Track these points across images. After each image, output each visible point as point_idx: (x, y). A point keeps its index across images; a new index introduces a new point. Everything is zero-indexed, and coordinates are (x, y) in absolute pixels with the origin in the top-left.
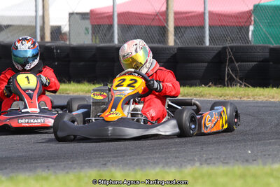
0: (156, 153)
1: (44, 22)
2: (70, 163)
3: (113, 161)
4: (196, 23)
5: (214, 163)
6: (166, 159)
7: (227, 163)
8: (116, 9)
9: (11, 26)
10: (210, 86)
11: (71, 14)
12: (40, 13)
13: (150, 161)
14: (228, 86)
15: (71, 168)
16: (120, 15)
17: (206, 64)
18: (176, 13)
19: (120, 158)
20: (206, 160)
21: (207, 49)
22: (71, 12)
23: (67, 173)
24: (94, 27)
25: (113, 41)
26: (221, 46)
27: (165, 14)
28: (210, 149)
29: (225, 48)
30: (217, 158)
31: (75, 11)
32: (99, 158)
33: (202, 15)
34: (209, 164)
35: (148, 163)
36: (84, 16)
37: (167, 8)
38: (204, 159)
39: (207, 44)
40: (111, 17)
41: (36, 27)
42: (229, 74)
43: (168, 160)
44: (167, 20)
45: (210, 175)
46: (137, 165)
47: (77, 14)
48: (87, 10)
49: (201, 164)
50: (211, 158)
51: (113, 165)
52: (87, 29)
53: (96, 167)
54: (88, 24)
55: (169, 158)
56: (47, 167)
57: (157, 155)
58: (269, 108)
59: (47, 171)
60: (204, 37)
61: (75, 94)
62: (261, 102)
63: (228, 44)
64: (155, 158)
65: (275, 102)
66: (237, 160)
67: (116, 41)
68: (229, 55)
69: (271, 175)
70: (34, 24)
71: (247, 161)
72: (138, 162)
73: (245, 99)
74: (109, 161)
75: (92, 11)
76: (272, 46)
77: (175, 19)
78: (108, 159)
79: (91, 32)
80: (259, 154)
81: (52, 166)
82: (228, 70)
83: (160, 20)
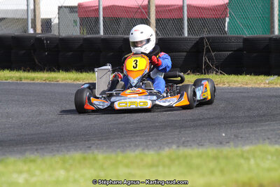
0: (137, 136)
1: (35, 15)
2: (58, 146)
3: (98, 144)
4: (175, 15)
5: (191, 146)
6: (146, 142)
8: (101, 3)
9: (5, 18)
10: (188, 74)
11: (60, 8)
12: (32, 7)
13: (132, 144)
14: (205, 74)
15: (58, 151)
16: (105, 9)
17: (185, 54)
18: (157, 7)
19: (104, 141)
20: (183, 143)
21: (186, 39)
22: (60, 5)
23: (54, 155)
24: (82, 19)
25: (99, 33)
26: (199, 37)
27: (147, 8)
28: (187, 132)
29: (202, 39)
30: (194, 141)
31: (64, 5)
32: (85, 141)
33: (181, 8)
34: (186, 146)
35: (130, 146)
36: (72, 9)
37: (149, 2)
38: (181, 142)
39: (186, 35)
40: (97, 10)
41: (27, 19)
42: (206, 62)
43: (148, 143)
44: (148, 13)
45: (185, 157)
46: (119, 148)
47: (65, 7)
48: (76, 4)
49: (178, 147)
50: (188, 141)
51: (97, 148)
52: (75, 22)
53: (81, 150)
54: (76, 16)
55: (149, 141)
56: (37, 150)
57: (138, 138)
58: (243, 94)
59: (36, 153)
60: (183, 28)
61: (64, 82)
62: (236, 88)
63: (205, 35)
64: (136, 141)
65: (247, 89)
66: (212, 143)
67: (102, 33)
68: (206, 45)
69: (242, 156)
70: (26, 17)
71: (221, 143)
72: (120, 145)
73: (221, 86)
74: (94, 144)
75: (80, 5)
76: (245, 37)
77: (156, 12)
78: (93, 142)
79: (78, 24)
80: (233, 137)
81: (41, 149)
82: (205, 59)
83: (142, 12)
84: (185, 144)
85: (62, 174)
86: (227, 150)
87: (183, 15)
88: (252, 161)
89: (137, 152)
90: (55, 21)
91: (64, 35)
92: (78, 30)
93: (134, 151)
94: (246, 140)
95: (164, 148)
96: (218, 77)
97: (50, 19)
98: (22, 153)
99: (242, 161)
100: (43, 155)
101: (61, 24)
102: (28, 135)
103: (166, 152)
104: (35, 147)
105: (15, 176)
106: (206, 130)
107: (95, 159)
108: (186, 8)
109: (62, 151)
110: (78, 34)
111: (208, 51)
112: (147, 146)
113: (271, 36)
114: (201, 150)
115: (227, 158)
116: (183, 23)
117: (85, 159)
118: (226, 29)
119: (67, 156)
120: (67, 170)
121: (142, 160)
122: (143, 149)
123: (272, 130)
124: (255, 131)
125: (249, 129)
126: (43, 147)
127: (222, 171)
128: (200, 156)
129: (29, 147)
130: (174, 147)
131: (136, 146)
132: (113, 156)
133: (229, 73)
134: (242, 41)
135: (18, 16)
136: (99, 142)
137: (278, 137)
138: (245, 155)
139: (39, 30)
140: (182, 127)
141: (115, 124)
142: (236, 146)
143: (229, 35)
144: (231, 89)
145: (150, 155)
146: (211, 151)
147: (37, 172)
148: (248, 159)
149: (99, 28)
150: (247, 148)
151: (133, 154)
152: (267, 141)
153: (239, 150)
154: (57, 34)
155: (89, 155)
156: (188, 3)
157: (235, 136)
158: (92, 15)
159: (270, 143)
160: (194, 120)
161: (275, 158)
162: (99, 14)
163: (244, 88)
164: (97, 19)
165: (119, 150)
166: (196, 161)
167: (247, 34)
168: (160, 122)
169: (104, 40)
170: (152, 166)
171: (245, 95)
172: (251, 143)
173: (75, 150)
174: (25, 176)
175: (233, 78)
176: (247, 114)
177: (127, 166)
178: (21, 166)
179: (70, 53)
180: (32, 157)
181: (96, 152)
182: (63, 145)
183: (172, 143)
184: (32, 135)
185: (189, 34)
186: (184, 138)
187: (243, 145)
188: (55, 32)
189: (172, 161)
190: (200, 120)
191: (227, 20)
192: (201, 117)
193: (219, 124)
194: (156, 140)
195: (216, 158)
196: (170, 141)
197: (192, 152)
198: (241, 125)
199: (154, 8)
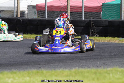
0: (61, 63)
1: (17, 9)
2: (26, 66)
3: (44, 66)
4: (79, 10)
5: (84, 68)
6: (65, 66)
7: (89, 67)
8: (46, 4)
9: (4, 10)
11: (28, 6)
12: (16, 5)
13: (58, 66)
14: (91, 36)
15: (26, 69)
16: (48, 7)
17: (83, 27)
18: (71, 6)
19: (46, 65)
20: (81, 66)
21: (83, 21)
22: (29, 5)
24: (38, 11)
25: (45, 17)
27: (66, 7)
28: (83, 61)
29: (90, 21)
30: (86, 66)
31: (30, 5)
32: (38, 65)
33: (81, 7)
34: (82, 68)
35: (58, 67)
36: (33, 7)
37: (67, 4)
38: (80, 66)
39: (83, 19)
40: (45, 7)
41: (14, 11)
43: (66, 66)
44: (67, 9)
45: (82, 72)
46: (53, 68)
47: (31, 6)
48: (36, 5)
49: (79, 68)
50: (83, 66)
51: (43, 68)
52: (35, 12)
53: (36, 68)
54: (35, 10)
55: (66, 65)
56: (17, 68)
57: (62, 64)
58: (108, 45)
59: (16, 70)
60: (82, 16)
61: (29, 39)
62: (105, 43)
63: (91, 19)
64: (61, 65)
65: (109, 43)
66: (94, 66)
67: (46, 17)
68: (92, 24)
69: (107, 72)
70: (13, 10)
71: (98, 67)
72: (53, 67)
73: (98, 42)
74: (42, 66)
75: (37, 5)
76: (109, 20)
77: (70, 9)
78: (41, 65)
79: (36, 13)
80: (103, 64)
81: (19, 68)
82: (91, 30)
83: (64, 9)
84: (82, 67)
85: (27, 79)
86: (100, 70)
87: (82, 11)
88: (111, 75)
89: (61, 70)
90: (26, 12)
91: (30, 18)
92: (36, 16)
93: (59, 70)
94: (109, 66)
95: (72, 68)
96: (97, 38)
97: (24, 11)
98: (10, 69)
99: (107, 75)
100: (20, 70)
101: (28, 13)
102: (13, 62)
103: (73, 70)
104: (16, 67)
105: (7, 79)
106: (91, 61)
107: (42, 73)
108: (83, 7)
109: (28, 69)
110: (36, 18)
111: (93, 26)
112: (65, 67)
113: (121, 20)
114: (89, 69)
115: (100, 73)
116: (82, 14)
117: (38, 72)
118: (101, 17)
119: (30, 71)
120: (30, 77)
121: (63, 73)
122: (64, 69)
123: (120, 61)
124: (113, 62)
125: (110, 61)
126: (20, 67)
127: (98, 79)
128: (88, 72)
129: (13, 67)
130: (77, 68)
131: (60, 67)
132: (50, 71)
133: (102, 36)
134: (108, 22)
135: (10, 10)
136: (44, 65)
137: (122, 64)
138: (108, 72)
139: (19, 16)
140: (81, 59)
141: (51, 57)
142: (104, 68)
143: (102, 19)
144: (103, 43)
145: (66, 72)
146: (93, 70)
147: (17, 78)
148: (109, 74)
149: (45, 15)
150: (109, 69)
151: (59, 71)
152: (118, 66)
153: (105, 70)
154: (27, 18)
155: (40, 71)
156: (84, 5)
157: (104, 64)
158: (42, 9)
159: (119, 67)
160: (86, 56)
161: (121, 74)
162: (45, 9)
163: (108, 43)
164: (45, 12)
165: (53, 69)
166: (87, 74)
167: (110, 19)
168: (71, 57)
169: (47, 21)
170: (67, 76)
171: (109, 46)
172: (111, 67)
173: (34, 68)
174: (11, 79)
175: (103, 38)
176: (109, 54)
177: (56, 76)
178: (10, 75)
179: (33, 26)
180: (15, 71)
181: (43, 69)
182: (28, 66)
183: (76, 66)
184: (15, 61)
185: (84, 19)
186: (81, 64)
187: (107, 68)
188: (26, 17)
189: (76, 74)
190: (89, 56)
191: (101, 13)
192: (89, 55)
193: (97, 58)
194: (69, 65)
195: (95, 73)
196: (75, 65)
197: (85, 70)
198: (107, 59)
199: (70, 7)
